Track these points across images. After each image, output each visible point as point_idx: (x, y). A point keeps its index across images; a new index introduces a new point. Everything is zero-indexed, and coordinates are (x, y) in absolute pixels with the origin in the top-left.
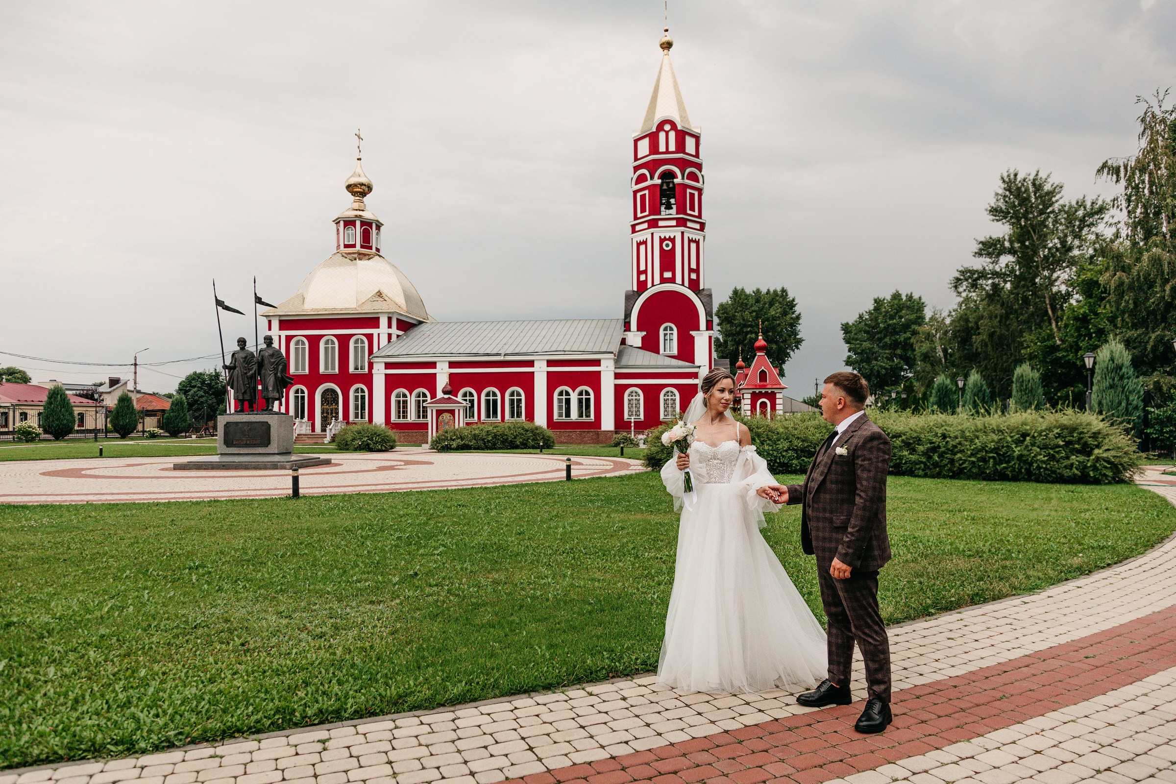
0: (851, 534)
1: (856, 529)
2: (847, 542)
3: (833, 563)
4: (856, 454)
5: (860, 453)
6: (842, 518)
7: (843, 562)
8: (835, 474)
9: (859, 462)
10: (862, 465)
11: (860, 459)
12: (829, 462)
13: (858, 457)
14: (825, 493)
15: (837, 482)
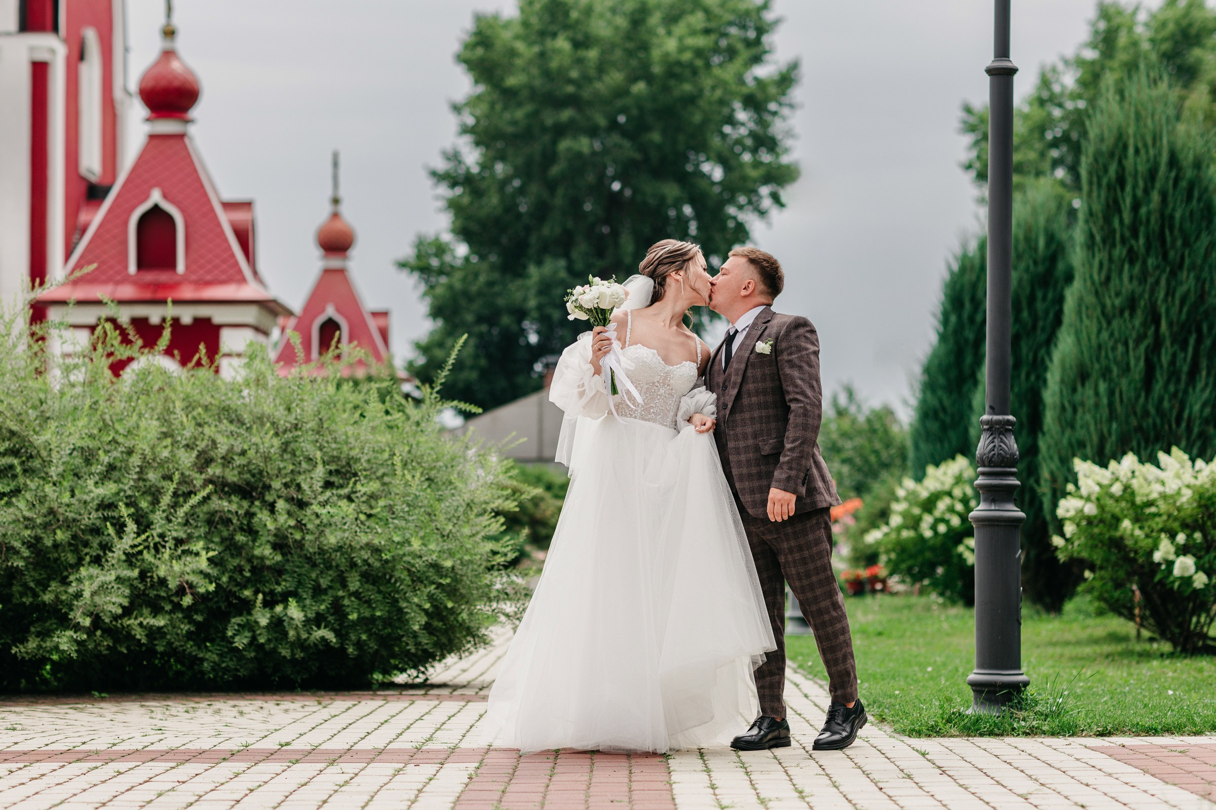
0: (791, 450)
1: (797, 443)
2: (788, 462)
3: (771, 496)
4: (779, 348)
5: (784, 345)
6: (771, 441)
7: (785, 490)
8: (754, 382)
9: (785, 357)
10: (789, 361)
11: (785, 353)
12: (743, 366)
13: (782, 352)
14: (742, 412)
15: (757, 393)
